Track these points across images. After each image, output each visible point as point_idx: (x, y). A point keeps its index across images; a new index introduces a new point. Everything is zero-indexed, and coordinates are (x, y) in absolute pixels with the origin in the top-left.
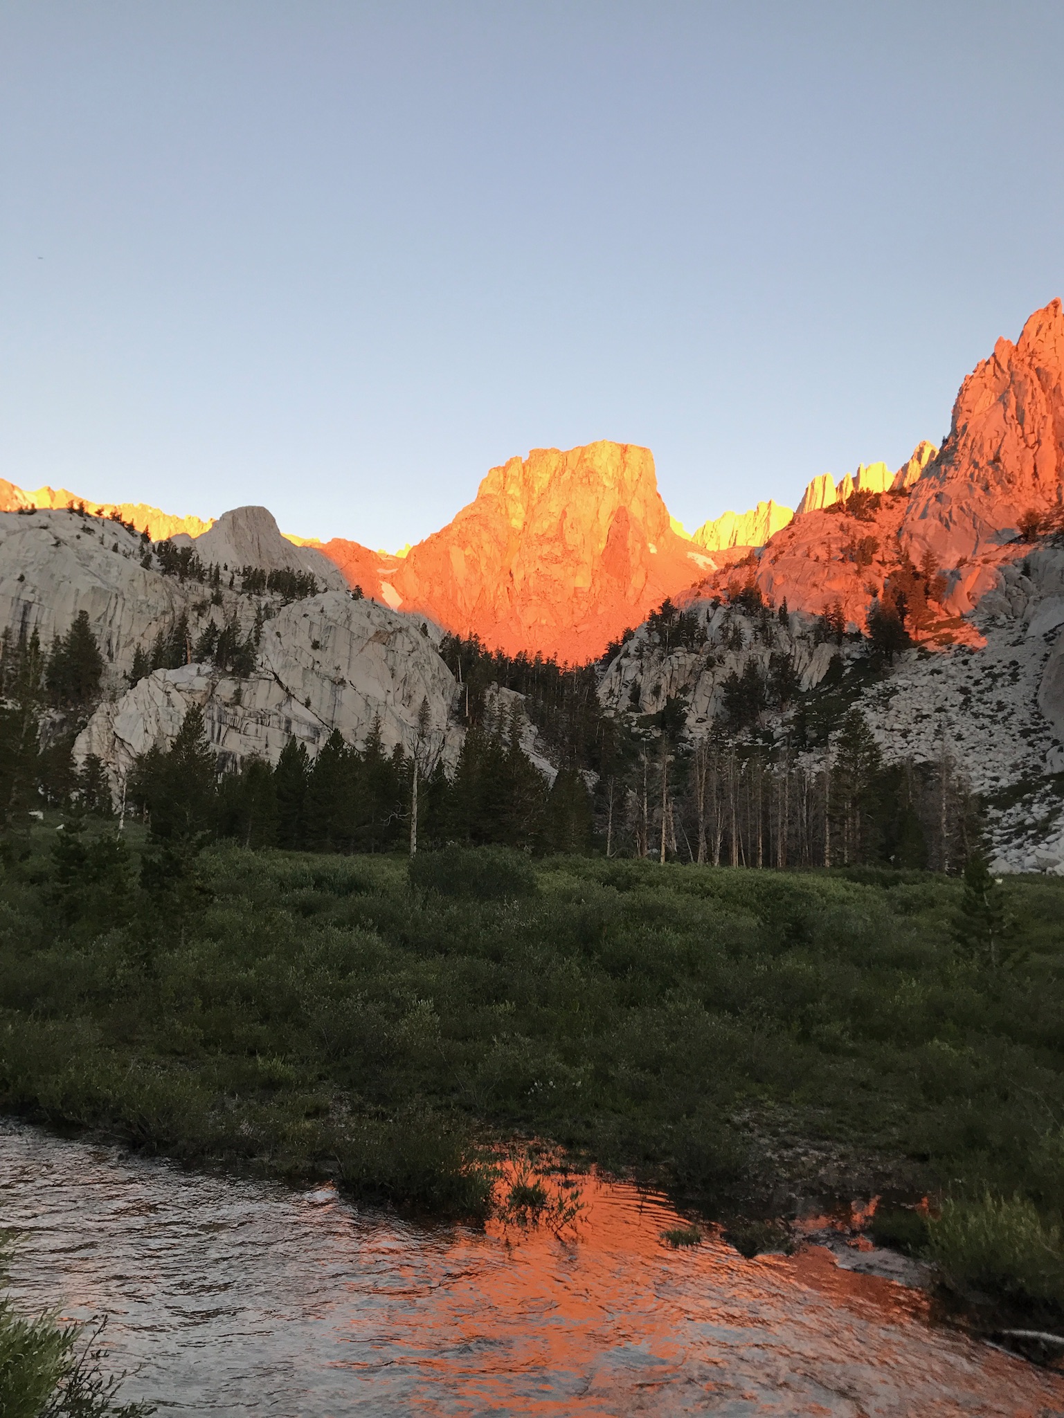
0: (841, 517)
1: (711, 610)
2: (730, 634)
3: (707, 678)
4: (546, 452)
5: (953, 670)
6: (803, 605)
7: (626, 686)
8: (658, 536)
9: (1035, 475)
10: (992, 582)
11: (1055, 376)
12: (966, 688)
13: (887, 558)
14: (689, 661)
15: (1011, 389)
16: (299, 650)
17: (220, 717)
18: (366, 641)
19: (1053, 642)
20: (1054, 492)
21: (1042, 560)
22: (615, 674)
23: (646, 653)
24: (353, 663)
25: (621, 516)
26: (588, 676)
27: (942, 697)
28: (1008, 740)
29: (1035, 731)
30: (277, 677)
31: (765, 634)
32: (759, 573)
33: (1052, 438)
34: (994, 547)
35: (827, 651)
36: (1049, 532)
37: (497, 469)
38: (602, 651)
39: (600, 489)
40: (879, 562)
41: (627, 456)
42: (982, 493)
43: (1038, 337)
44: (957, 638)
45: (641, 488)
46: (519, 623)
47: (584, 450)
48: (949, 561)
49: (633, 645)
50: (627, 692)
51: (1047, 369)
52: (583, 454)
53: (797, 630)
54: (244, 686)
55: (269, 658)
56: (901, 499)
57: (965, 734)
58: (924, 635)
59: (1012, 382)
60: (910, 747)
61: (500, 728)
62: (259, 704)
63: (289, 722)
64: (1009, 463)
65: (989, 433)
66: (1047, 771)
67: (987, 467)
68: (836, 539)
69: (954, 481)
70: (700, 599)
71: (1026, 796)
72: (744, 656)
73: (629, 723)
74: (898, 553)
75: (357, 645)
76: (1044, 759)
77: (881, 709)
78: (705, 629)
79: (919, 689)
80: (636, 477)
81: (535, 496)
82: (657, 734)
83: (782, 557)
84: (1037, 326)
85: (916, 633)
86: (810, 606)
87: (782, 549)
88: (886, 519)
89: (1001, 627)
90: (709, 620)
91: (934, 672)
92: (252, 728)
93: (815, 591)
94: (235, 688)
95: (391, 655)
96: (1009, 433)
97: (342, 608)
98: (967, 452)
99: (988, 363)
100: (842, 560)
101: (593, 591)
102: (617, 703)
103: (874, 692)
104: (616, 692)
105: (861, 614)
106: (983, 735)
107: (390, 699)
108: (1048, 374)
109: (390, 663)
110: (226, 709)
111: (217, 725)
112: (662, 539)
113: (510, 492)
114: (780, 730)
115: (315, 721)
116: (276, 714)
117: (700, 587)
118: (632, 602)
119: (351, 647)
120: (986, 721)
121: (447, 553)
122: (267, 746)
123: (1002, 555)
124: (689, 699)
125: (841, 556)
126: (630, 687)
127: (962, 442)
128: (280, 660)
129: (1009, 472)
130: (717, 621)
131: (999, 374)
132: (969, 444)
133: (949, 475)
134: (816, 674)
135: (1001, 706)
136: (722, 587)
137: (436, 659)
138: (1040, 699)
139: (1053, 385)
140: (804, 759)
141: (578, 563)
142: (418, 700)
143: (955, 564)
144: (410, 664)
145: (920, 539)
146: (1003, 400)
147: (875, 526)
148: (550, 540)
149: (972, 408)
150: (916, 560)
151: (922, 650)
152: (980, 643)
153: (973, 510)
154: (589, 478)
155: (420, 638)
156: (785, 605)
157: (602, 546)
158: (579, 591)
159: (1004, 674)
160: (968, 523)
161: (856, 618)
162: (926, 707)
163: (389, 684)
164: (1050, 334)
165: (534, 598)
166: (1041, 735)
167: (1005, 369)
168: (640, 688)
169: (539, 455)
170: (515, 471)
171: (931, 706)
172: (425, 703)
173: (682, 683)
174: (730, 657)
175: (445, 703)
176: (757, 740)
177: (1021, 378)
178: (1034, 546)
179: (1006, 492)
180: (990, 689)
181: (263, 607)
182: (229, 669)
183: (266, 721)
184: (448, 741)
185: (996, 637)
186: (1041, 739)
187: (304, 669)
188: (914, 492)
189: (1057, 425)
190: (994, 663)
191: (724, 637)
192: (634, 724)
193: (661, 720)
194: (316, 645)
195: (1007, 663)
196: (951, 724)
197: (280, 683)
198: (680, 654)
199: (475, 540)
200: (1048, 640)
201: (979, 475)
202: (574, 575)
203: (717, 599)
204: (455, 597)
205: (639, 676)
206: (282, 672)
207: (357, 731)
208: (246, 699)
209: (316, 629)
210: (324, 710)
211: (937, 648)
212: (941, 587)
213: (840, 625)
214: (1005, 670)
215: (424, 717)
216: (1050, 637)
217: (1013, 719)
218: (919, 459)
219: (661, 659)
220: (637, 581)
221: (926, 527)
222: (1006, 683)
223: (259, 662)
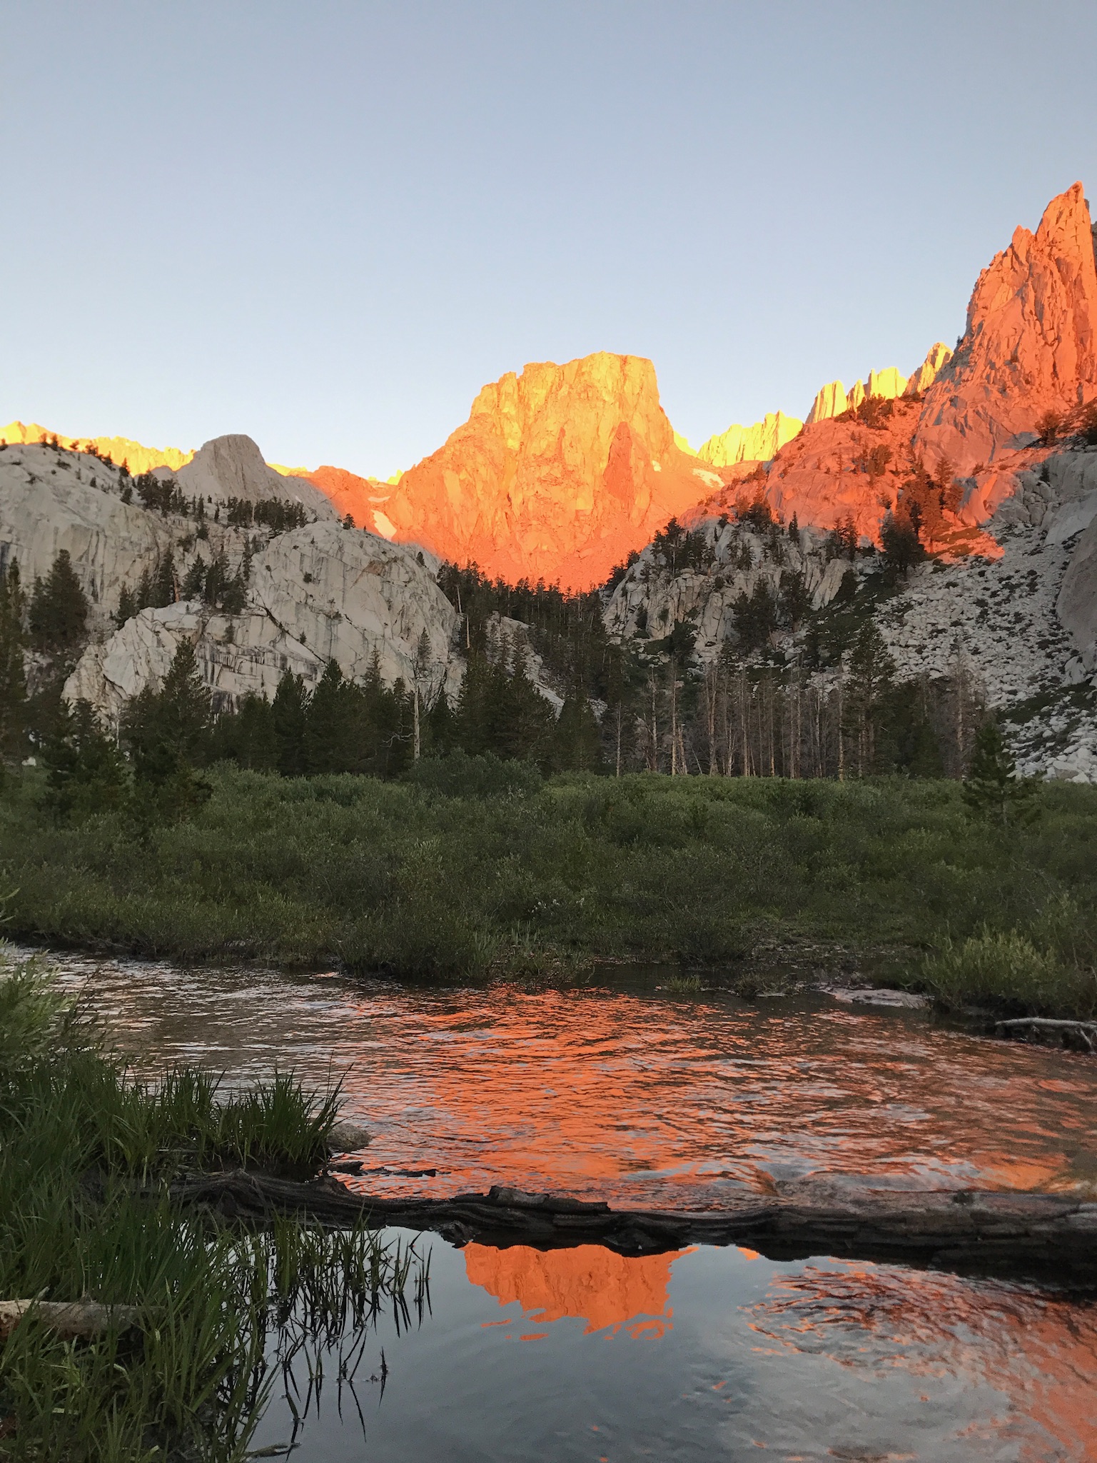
0: (852, 426)
1: (718, 528)
2: (739, 553)
3: (716, 600)
4: (540, 366)
5: (969, 583)
6: (814, 520)
7: (633, 612)
8: (662, 452)
9: (1055, 374)
10: (1009, 489)
11: (1076, 267)
12: (983, 601)
13: (901, 467)
14: (697, 583)
15: (1030, 283)
16: (291, 584)
17: (213, 657)
18: (360, 573)
19: (1072, 550)
20: (1074, 392)
21: (1062, 463)
22: (620, 599)
23: (652, 576)
24: (347, 596)
25: (622, 433)
26: (593, 602)
27: (958, 610)
28: (1026, 652)
29: (1053, 642)
30: (269, 613)
31: (775, 552)
32: (767, 488)
33: (1073, 333)
34: (1011, 453)
35: (839, 567)
36: (1069, 435)
37: (490, 386)
38: (607, 576)
39: (600, 404)
40: (892, 472)
41: (627, 367)
42: (999, 396)
43: (1058, 225)
44: (973, 548)
45: (643, 402)
46: (519, 549)
47: (581, 363)
48: (964, 470)
49: (638, 568)
50: (633, 618)
51: (1068, 260)
52: (580, 367)
53: (808, 546)
54: (236, 623)
55: (260, 593)
56: (914, 405)
57: (982, 647)
58: (939, 547)
59: (1031, 274)
60: (925, 663)
61: (503, 659)
62: (253, 641)
63: (284, 659)
64: (1028, 362)
65: (1006, 331)
66: (1066, 683)
67: (1004, 368)
68: (847, 449)
69: (969, 384)
70: (707, 517)
71: (1045, 709)
72: (754, 575)
73: (636, 650)
74: (912, 462)
75: (351, 577)
76: (1062, 670)
77: (895, 625)
78: (712, 548)
79: (934, 603)
80: (637, 390)
81: (531, 413)
82: (665, 660)
83: (792, 470)
84: (1057, 213)
85: (931, 544)
86: (821, 520)
87: (791, 462)
88: (899, 427)
89: (1019, 536)
90: (717, 539)
91: (948, 585)
92: (246, 666)
93: (826, 504)
94: (227, 625)
95: (386, 586)
96: (1027, 330)
97: (333, 537)
98: (982, 352)
99: (1005, 255)
100: (854, 471)
101: (595, 513)
102: (623, 630)
103: (888, 608)
104: (622, 618)
105: (874, 527)
106: (1000, 648)
107: (388, 632)
108: (1068, 265)
109: (386, 594)
110: (219, 647)
111: (210, 664)
112: (666, 456)
113: (505, 410)
114: (791, 650)
115: (312, 657)
116: (271, 651)
117: (707, 505)
118: (637, 523)
119: (345, 579)
120: (1004, 634)
121: (441, 478)
122: (263, 684)
123: (1020, 460)
124: (698, 622)
125: (853, 467)
126: (636, 612)
127: (977, 342)
128: (273, 595)
129: (1027, 372)
130: (725, 540)
131: (1017, 266)
132: (985, 344)
133: (964, 377)
134: (828, 591)
135: (1018, 617)
136: (730, 504)
137: (434, 590)
138: (1059, 609)
139: (1074, 276)
140: (817, 679)
141: (579, 484)
142: (417, 631)
143: (971, 472)
144: (407, 595)
145: (934, 447)
146: (1021, 295)
147: (887, 434)
148: (548, 461)
149: (988, 305)
150: (930, 468)
151: (937, 562)
152: (997, 553)
153: (990, 413)
154: (588, 393)
155: (416, 567)
156: (795, 520)
157: (604, 465)
158: (580, 513)
159: (1022, 584)
160: (984, 429)
161: (869, 533)
162: (941, 621)
163: (386, 617)
164: (1071, 221)
165: (534, 522)
166: (1059, 646)
167: (1024, 261)
168: (646, 610)
169: (534, 370)
170: (509, 388)
171: (947, 620)
172: (424, 635)
173: (690, 606)
174: (739, 577)
175: (445, 635)
176: (769, 662)
177: (1039, 270)
178: (1054, 449)
179: (1025, 394)
180: (1007, 600)
181: (250, 540)
182: (219, 605)
183: (261, 659)
184: (450, 674)
185: (1014, 546)
186: (1059, 650)
187: (297, 604)
188: (928, 397)
189: (1078, 319)
190: (1012, 574)
191: (733, 556)
192: (641, 650)
193: (669, 645)
194: (308, 578)
195: (1025, 573)
196: (967, 638)
197: (273, 619)
198: (687, 576)
199: (470, 463)
200: (1067, 548)
201: (995, 376)
202: (575, 497)
203: (725, 516)
204: (451, 524)
205: (646, 602)
206: (274, 607)
207: (356, 666)
208: (239, 638)
209: (307, 561)
210: (320, 645)
211: (953, 560)
212: (954, 497)
213: (852, 539)
214: (1023, 581)
215: (423, 651)
216: (1069, 545)
217: (1032, 630)
218: (933, 363)
219: (668, 582)
220: (641, 501)
221: (941, 433)
222: (1024, 594)
223: (250, 598)
